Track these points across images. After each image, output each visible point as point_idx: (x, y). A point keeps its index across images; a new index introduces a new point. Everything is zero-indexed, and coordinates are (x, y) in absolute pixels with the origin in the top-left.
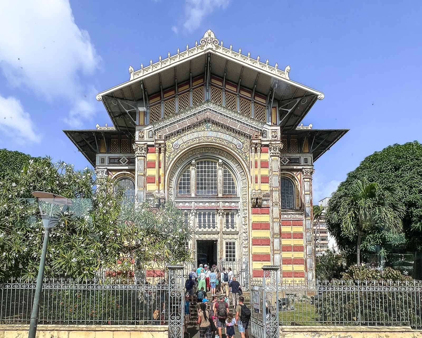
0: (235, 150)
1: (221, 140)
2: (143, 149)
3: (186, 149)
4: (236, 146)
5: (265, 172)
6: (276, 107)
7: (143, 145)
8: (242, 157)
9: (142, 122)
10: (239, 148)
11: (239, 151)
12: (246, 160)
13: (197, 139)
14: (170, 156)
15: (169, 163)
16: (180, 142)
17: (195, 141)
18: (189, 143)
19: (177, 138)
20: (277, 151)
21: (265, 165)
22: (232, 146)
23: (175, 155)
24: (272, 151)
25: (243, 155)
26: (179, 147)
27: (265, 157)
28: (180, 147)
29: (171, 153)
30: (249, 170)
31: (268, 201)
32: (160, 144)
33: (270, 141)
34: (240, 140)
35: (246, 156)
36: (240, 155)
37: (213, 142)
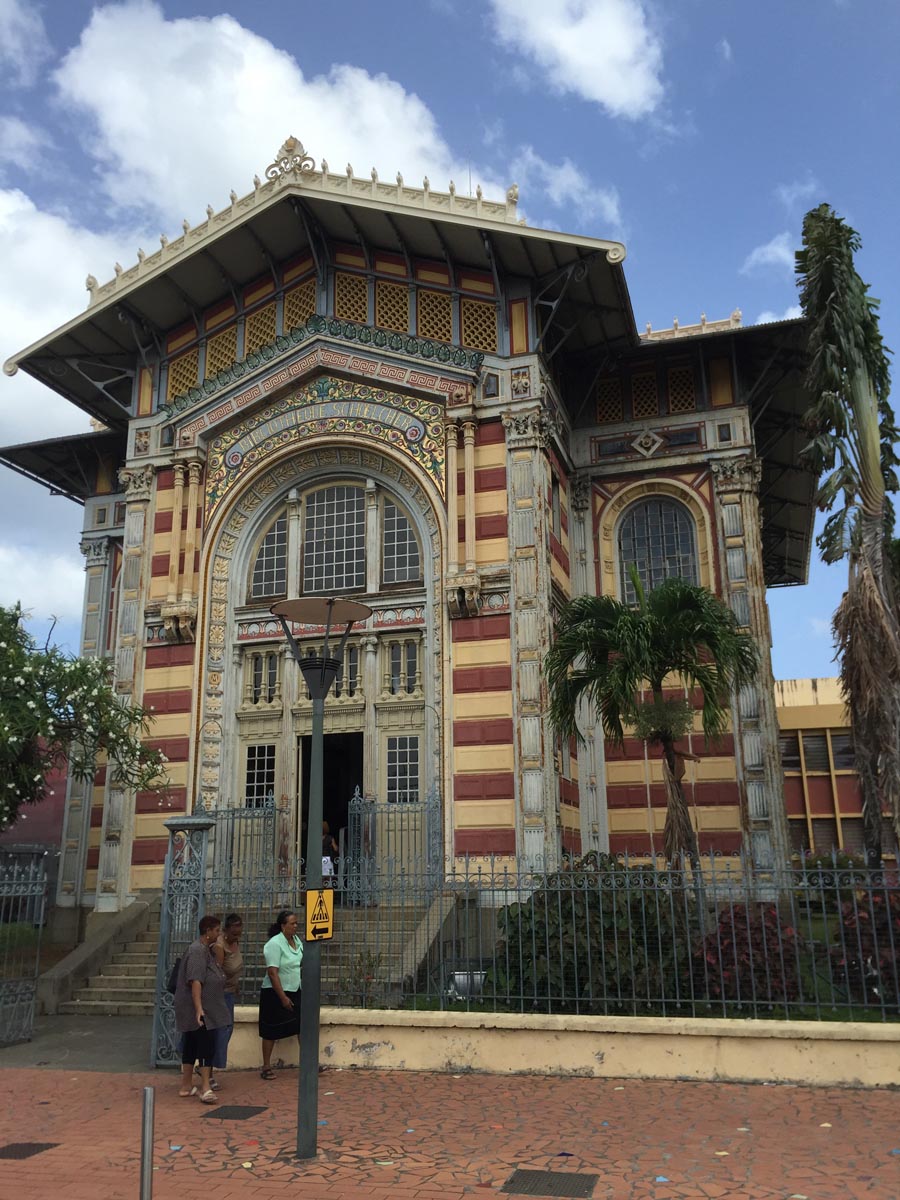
0: (403, 448)
1: (359, 425)
2: (142, 482)
3: (260, 465)
4: (404, 433)
5: (493, 503)
6: (524, 300)
7: (143, 470)
8: (423, 465)
9: (145, 407)
10: (413, 439)
11: (414, 447)
12: (437, 473)
13: (293, 432)
14: (215, 490)
15: (213, 511)
16: (245, 445)
17: (285, 436)
18: (269, 445)
19: (238, 437)
20: (530, 430)
21: (492, 480)
22: (394, 436)
23: (230, 485)
24: (514, 435)
25: (425, 459)
26: (242, 460)
27: (493, 455)
28: (245, 460)
29: (220, 480)
30: (446, 505)
31: (506, 594)
32: (185, 462)
33: (507, 404)
34: (417, 414)
35: (434, 462)
36: (418, 459)
37: (337, 434)
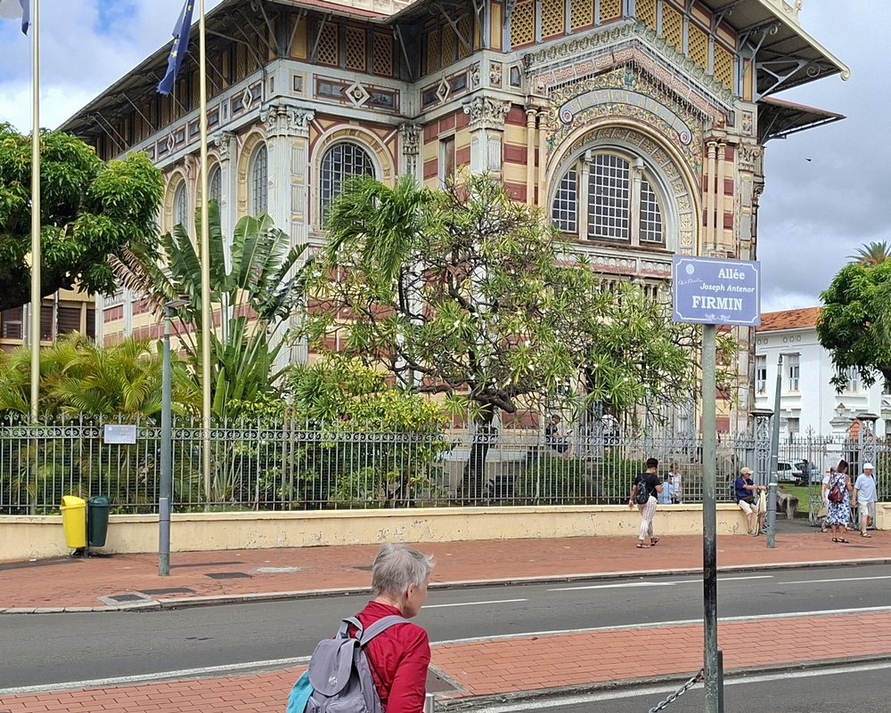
0: (678, 146)
1: (652, 119)
2: (498, 113)
4: (679, 135)
5: (727, 204)
6: (752, 62)
7: (500, 103)
8: (690, 164)
9: (496, 42)
10: (684, 142)
11: (685, 147)
12: (696, 172)
13: (609, 108)
14: (553, 139)
15: (551, 156)
16: (574, 107)
17: (604, 110)
18: (592, 112)
19: (568, 97)
20: (752, 160)
22: (673, 135)
23: (564, 137)
24: (742, 160)
25: (691, 159)
26: (572, 120)
27: (727, 169)
28: (575, 119)
29: (556, 131)
30: (701, 197)
32: (538, 109)
33: (740, 136)
34: (687, 123)
35: (697, 164)
36: (687, 158)
37: (637, 120)
